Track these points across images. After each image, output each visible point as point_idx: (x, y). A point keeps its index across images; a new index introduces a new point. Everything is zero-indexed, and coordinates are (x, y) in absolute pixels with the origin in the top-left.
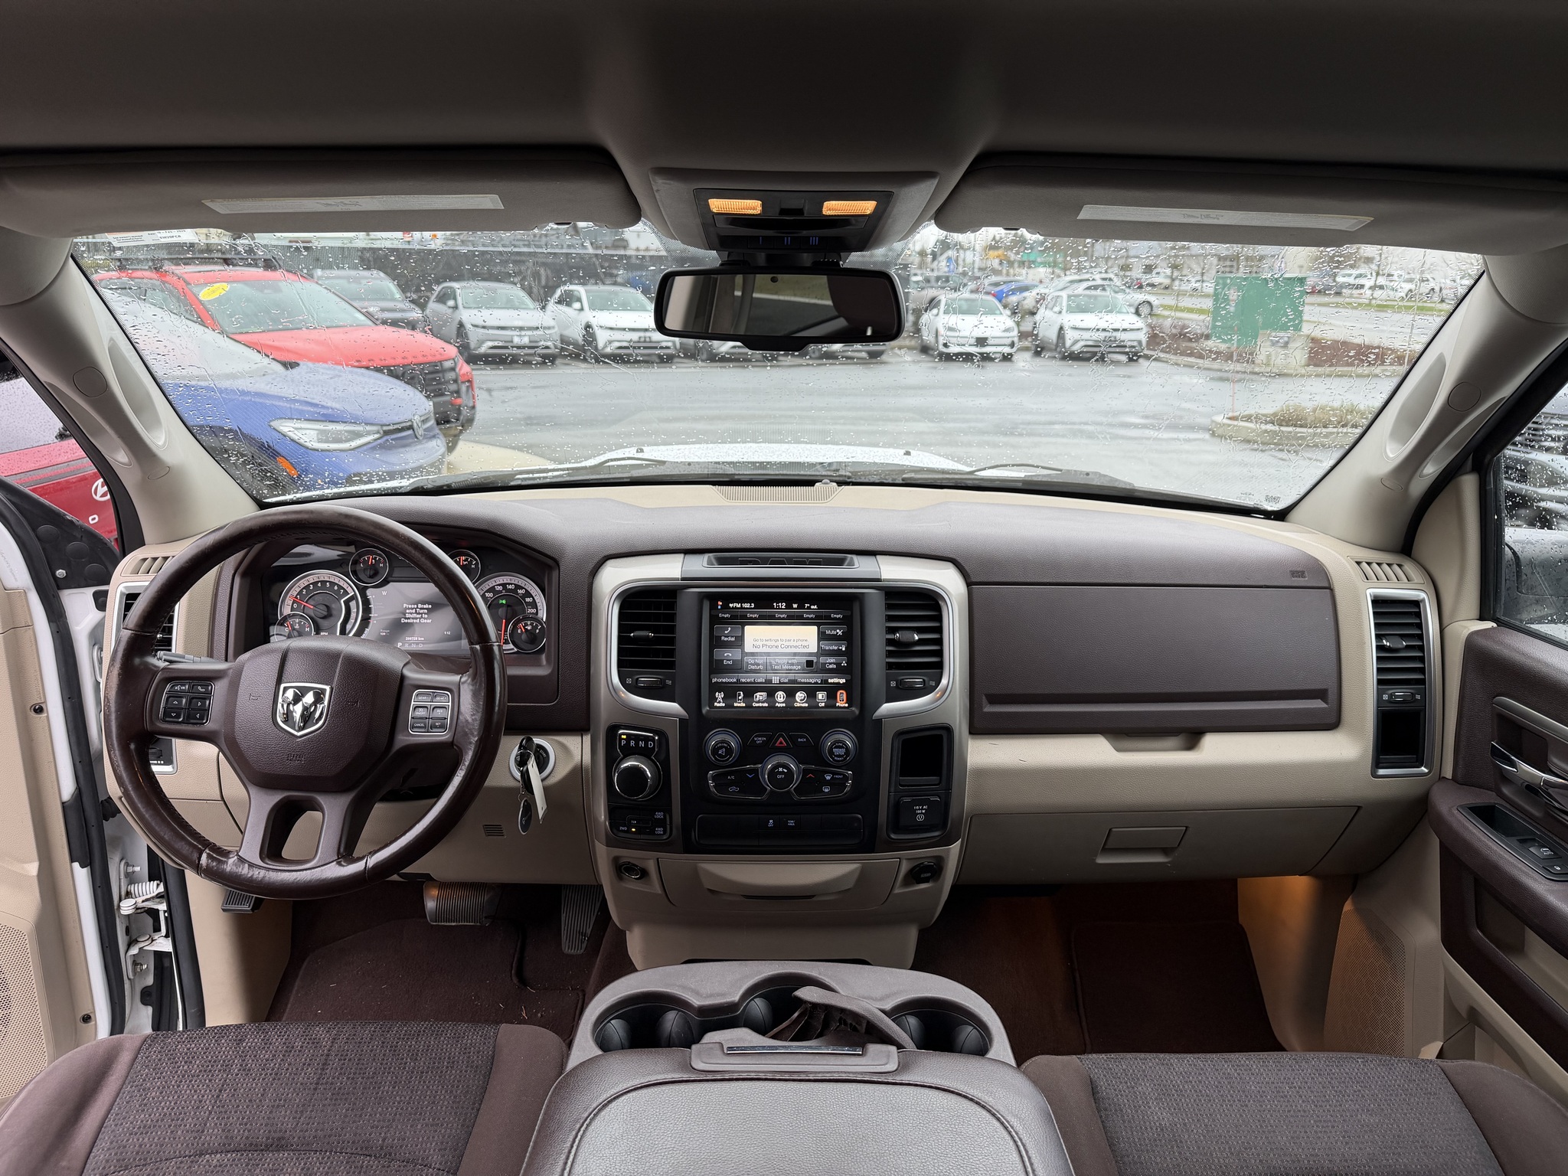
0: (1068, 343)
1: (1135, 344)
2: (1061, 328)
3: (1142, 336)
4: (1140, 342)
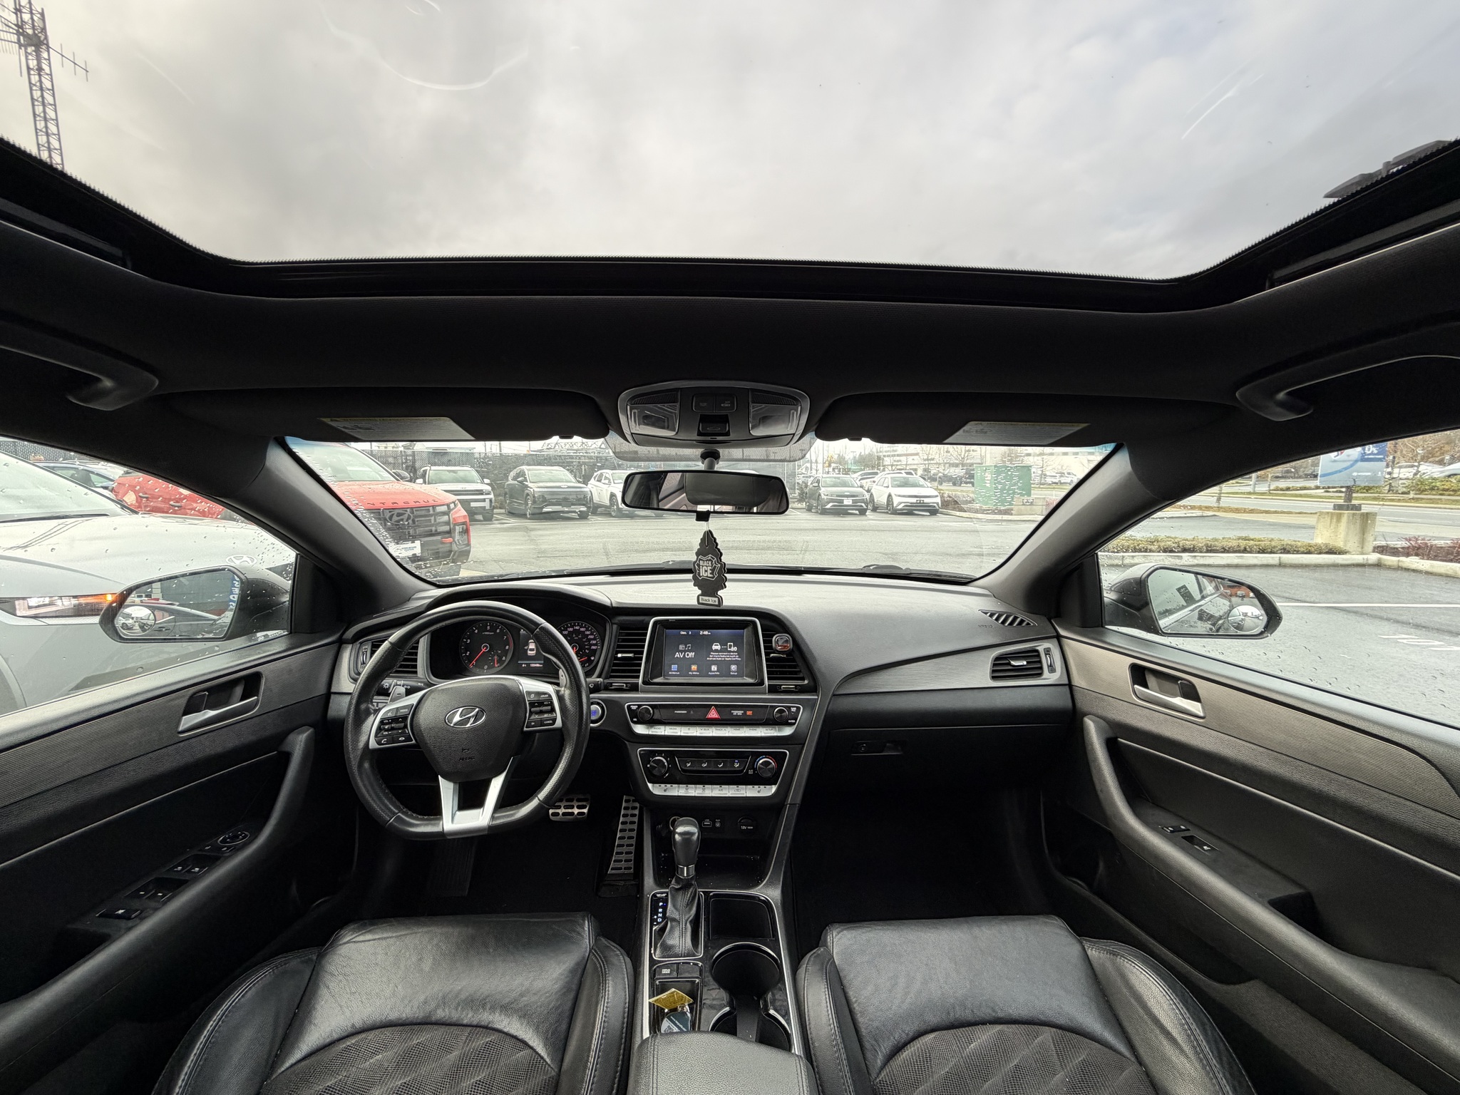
0: (895, 506)
1: (935, 505)
2: (890, 496)
3: (938, 500)
4: (938, 504)
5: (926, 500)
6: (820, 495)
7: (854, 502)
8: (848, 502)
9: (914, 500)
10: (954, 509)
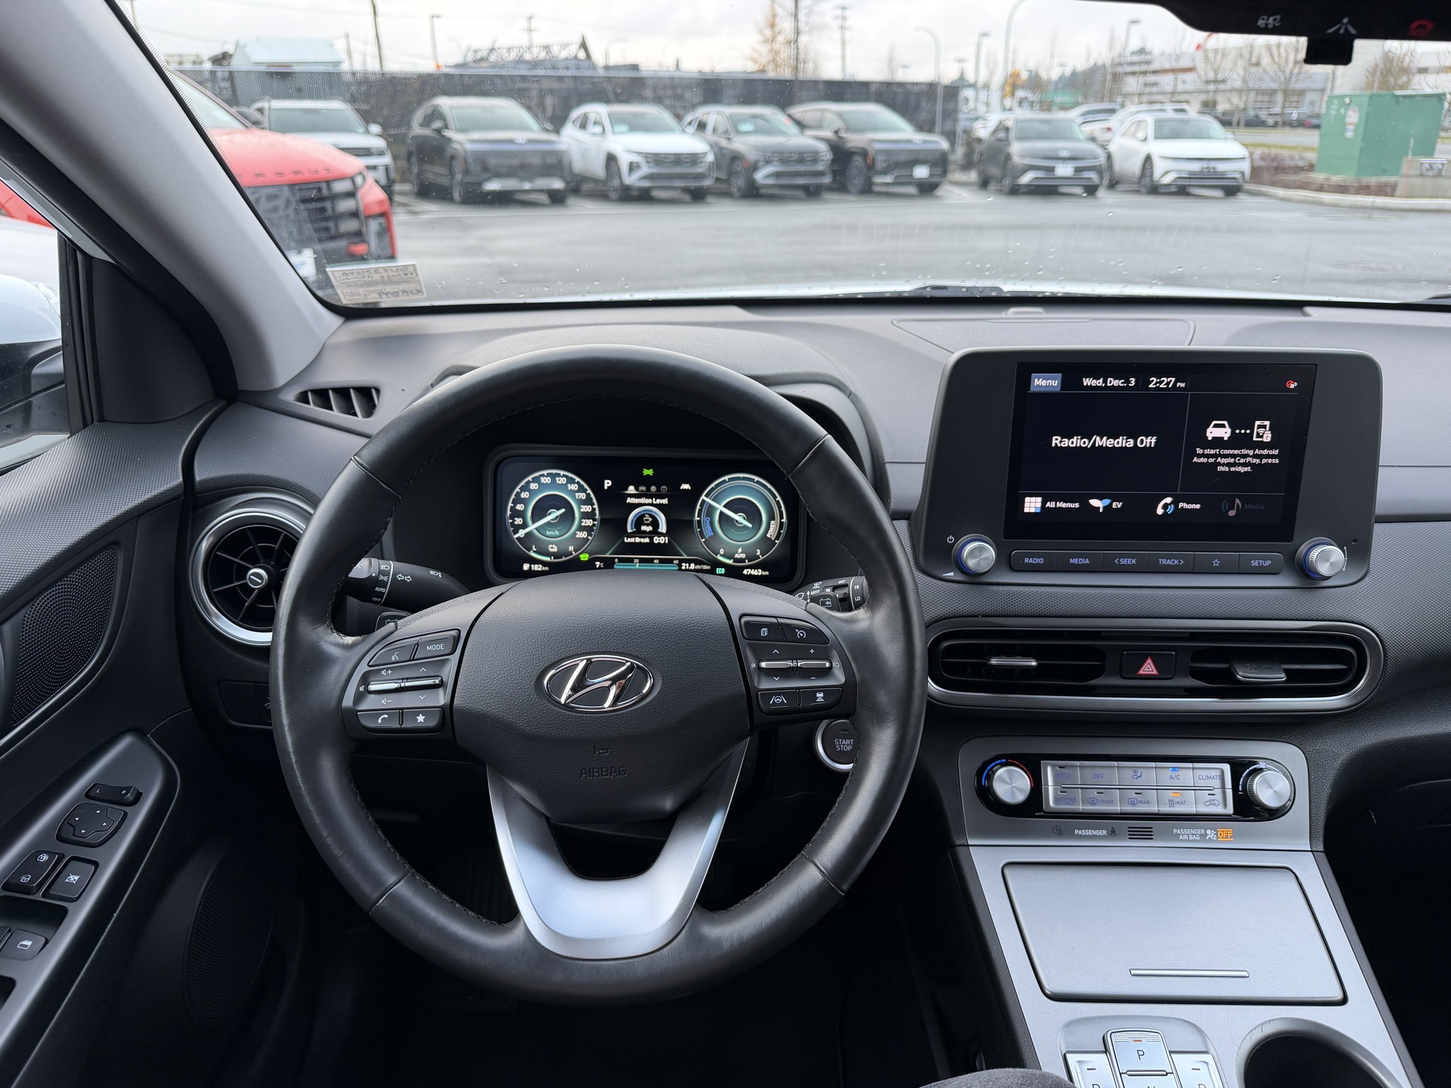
0: (1157, 175)
1: (1238, 176)
2: (1148, 159)
3: (1246, 167)
4: (1243, 173)
5: (1221, 167)
6: (1008, 157)
7: (1078, 170)
8: (1064, 170)
9: (1196, 167)
10: (1273, 184)
